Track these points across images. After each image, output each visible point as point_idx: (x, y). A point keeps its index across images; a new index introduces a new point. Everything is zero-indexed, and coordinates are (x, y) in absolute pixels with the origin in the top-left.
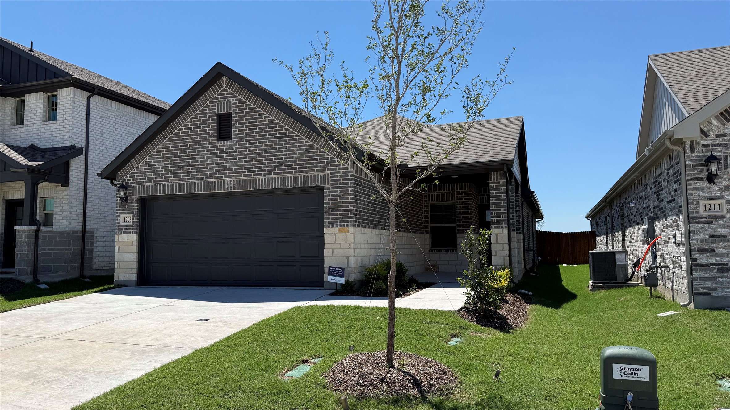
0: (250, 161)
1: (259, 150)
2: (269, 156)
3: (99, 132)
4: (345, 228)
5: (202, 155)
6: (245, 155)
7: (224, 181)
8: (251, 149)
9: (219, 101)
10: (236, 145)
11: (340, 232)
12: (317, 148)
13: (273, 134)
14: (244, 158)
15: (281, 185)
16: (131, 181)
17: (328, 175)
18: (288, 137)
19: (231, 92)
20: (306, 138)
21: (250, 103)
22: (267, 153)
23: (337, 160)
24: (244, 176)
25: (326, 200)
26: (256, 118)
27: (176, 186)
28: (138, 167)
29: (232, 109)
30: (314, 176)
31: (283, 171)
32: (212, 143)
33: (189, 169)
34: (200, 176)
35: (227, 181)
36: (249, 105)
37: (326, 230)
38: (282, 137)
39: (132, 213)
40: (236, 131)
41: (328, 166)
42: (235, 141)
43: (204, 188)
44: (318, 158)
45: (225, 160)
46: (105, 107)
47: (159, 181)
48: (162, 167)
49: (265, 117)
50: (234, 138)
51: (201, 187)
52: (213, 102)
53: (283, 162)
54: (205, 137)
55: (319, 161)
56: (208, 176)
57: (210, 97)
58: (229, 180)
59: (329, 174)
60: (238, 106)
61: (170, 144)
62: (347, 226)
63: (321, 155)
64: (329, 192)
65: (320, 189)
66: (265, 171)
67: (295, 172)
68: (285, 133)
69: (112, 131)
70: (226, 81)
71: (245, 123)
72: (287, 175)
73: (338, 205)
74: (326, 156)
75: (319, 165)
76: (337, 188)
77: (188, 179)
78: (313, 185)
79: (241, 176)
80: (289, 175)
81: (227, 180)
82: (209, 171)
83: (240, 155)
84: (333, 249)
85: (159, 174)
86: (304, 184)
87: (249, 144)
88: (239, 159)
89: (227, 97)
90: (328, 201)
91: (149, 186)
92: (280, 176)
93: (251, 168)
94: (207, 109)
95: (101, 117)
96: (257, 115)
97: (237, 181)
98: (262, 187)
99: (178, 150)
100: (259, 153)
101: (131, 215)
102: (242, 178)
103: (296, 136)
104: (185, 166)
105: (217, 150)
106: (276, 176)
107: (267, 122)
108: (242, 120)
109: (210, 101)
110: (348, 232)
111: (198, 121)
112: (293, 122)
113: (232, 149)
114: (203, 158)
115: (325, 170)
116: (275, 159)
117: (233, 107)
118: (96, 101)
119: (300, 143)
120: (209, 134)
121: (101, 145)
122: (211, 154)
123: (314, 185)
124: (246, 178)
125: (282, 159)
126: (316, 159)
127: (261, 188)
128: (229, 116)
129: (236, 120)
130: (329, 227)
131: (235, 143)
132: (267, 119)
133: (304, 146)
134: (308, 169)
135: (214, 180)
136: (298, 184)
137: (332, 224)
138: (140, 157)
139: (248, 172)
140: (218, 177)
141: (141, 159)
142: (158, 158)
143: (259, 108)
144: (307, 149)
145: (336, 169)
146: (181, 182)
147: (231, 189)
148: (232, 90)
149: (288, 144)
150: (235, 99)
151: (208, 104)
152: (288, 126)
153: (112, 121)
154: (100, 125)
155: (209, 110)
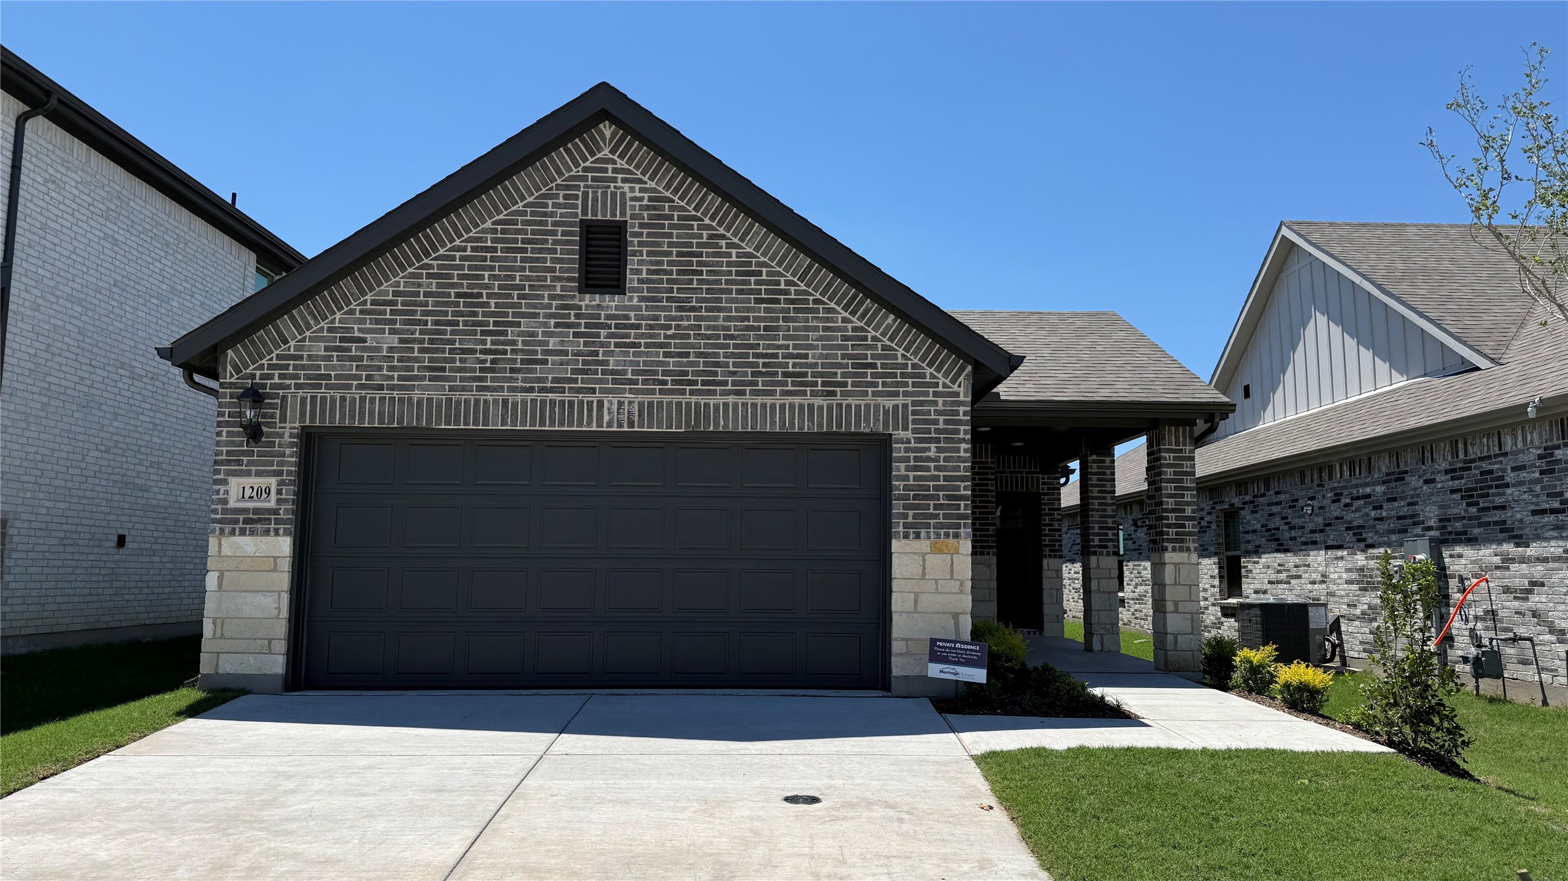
0: (680, 355)
1: (708, 328)
2: (736, 346)
3: (38, 225)
4: (951, 541)
5: (527, 325)
6: (666, 337)
7: (600, 404)
8: (686, 323)
9: (586, 186)
10: (639, 308)
11: (936, 550)
12: (874, 338)
13: (751, 292)
14: (661, 345)
15: (773, 423)
16: (276, 380)
17: (905, 406)
18: (793, 301)
19: (626, 166)
20: (845, 309)
21: (683, 204)
22: (732, 337)
23: (929, 371)
24: (662, 392)
25: (899, 469)
26: (699, 245)
27: (439, 406)
28: (304, 340)
29: (628, 212)
30: (867, 406)
31: (778, 389)
32: (561, 297)
33: (485, 361)
34: (520, 384)
35: (611, 403)
36: (682, 209)
37: (896, 545)
38: (777, 301)
39: (278, 473)
40: (639, 272)
41: (906, 385)
42: (636, 300)
43: (533, 417)
44: (879, 362)
45: (602, 345)
46: (57, 151)
47: (381, 387)
48: (391, 349)
49: (729, 246)
50: (633, 290)
51: (524, 413)
52: (567, 187)
53: (780, 365)
54: (539, 279)
55: (880, 370)
56: (549, 385)
57: (560, 173)
58: (615, 401)
59: (907, 405)
60: (648, 208)
61: (419, 285)
62: (957, 536)
63: (886, 357)
64: (907, 450)
65: (883, 443)
66: (725, 383)
67: (814, 394)
68: (786, 292)
69: (68, 225)
70: (613, 135)
71: (668, 254)
72: (789, 400)
73: (931, 484)
74: (900, 360)
75: (880, 381)
76: (930, 440)
77: (479, 389)
78: (863, 428)
79: (653, 392)
80: (797, 400)
81: (610, 401)
82: (550, 371)
83: (651, 336)
84: (916, 594)
85: (380, 368)
86: (839, 425)
87: (679, 309)
88: (647, 345)
89: (614, 180)
90: (903, 472)
91: (343, 399)
92: (768, 400)
93: (685, 373)
94: (550, 202)
95: (46, 180)
96: (705, 236)
97: (641, 404)
98: (717, 424)
99: (448, 304)
100: (708, 337)
101: (273, 482)
102: (656, 398)
103: (816, 301)
104: (473, 351)
105: (577, 316)
106: (759, 400)
107: (734, 258)
108: (659, 244)
109: (559, 181)
110: (957, 552)
111: (518, 232)
112: (810, 267)
113: (627, 317)
114: (534, 334)
115: (896, 394)
116: (756, 356)
117: (632, 208)
118: (40, 130)
119: (827, 320)
120: (553, 270)
121: (40, 263)
122: (557, 325)
123: (867, 430)
124: (666, 398)
125: (775, 356)
126: (874, 366)
127: (711, 428)
128: (617, 231)
129: (641, 244)
130: (906, 536)
131: (635, 302)
132: (734, 252)
133: (838, 329)
134: (849, 388)
135: (567, 396)
136: (820, 425)
137: (914, 531)
138: (311, 313)
139: (674, 382)
140: (579, 391)
141: (315, 318)
142: (377, 322)
143: (712, 218)
144: (845, 338)
145: (926, 394)
146: (455, 396)
147: (620, 425)
148: (629, 162)
149: (794, 320)
150: (637, 186)
151: (551, 189)
152: (794, 275)
153: (71, 197)
154: (42, 204)
155: (554, 206)
